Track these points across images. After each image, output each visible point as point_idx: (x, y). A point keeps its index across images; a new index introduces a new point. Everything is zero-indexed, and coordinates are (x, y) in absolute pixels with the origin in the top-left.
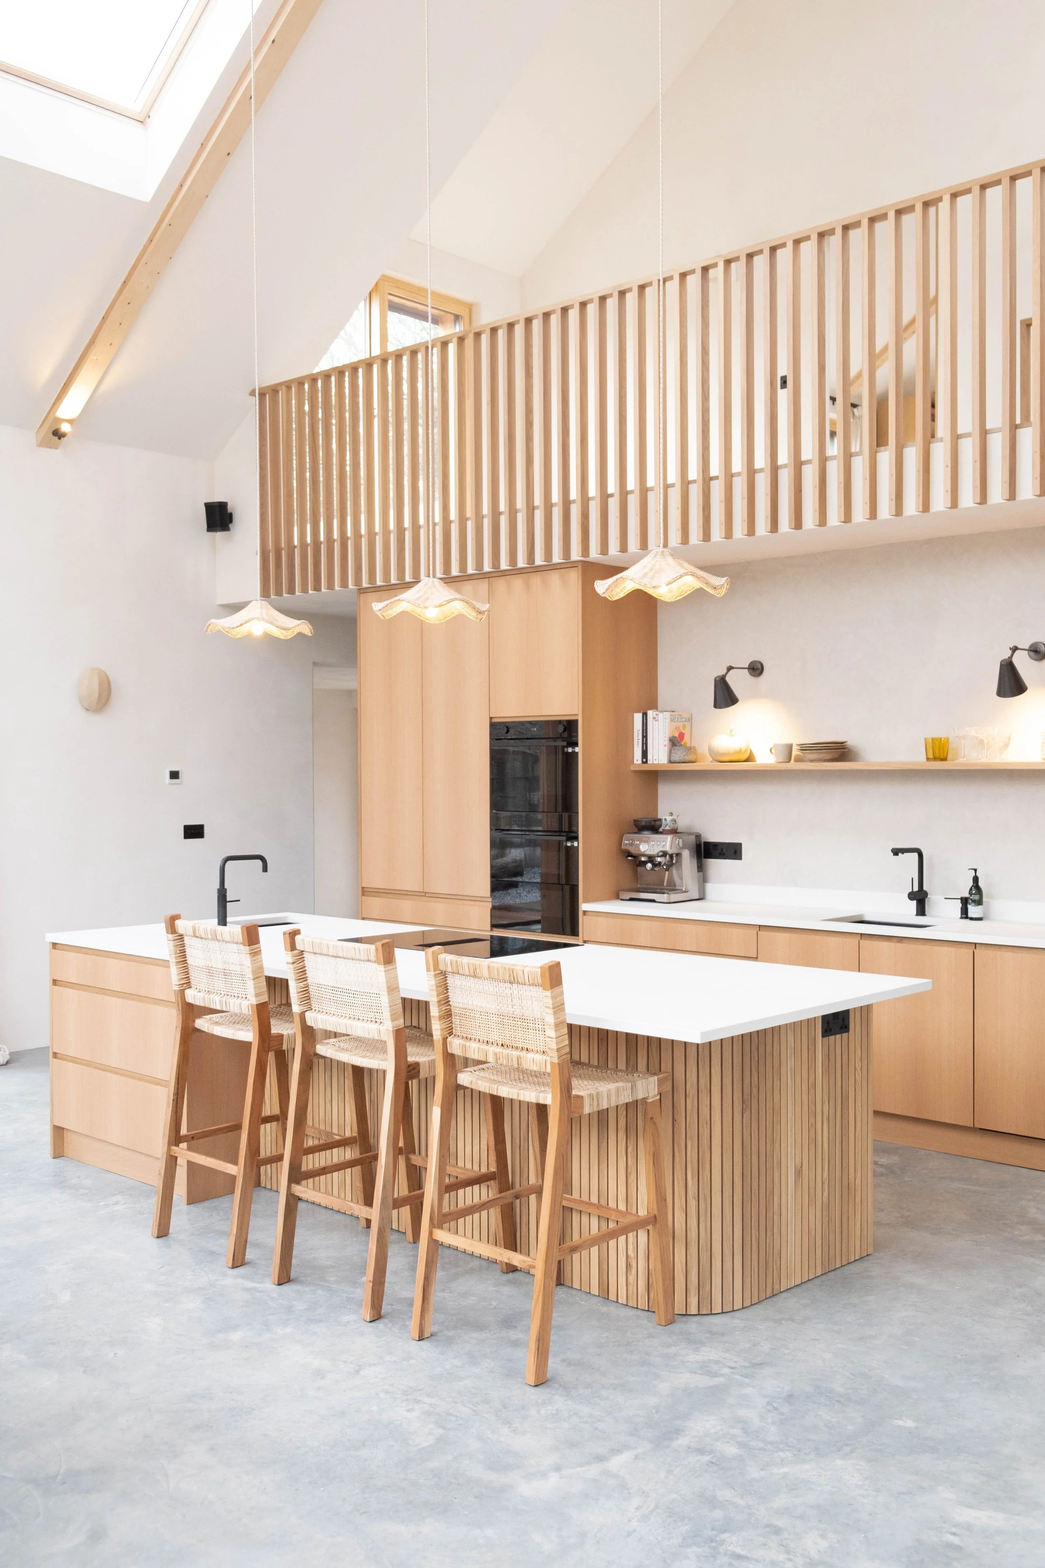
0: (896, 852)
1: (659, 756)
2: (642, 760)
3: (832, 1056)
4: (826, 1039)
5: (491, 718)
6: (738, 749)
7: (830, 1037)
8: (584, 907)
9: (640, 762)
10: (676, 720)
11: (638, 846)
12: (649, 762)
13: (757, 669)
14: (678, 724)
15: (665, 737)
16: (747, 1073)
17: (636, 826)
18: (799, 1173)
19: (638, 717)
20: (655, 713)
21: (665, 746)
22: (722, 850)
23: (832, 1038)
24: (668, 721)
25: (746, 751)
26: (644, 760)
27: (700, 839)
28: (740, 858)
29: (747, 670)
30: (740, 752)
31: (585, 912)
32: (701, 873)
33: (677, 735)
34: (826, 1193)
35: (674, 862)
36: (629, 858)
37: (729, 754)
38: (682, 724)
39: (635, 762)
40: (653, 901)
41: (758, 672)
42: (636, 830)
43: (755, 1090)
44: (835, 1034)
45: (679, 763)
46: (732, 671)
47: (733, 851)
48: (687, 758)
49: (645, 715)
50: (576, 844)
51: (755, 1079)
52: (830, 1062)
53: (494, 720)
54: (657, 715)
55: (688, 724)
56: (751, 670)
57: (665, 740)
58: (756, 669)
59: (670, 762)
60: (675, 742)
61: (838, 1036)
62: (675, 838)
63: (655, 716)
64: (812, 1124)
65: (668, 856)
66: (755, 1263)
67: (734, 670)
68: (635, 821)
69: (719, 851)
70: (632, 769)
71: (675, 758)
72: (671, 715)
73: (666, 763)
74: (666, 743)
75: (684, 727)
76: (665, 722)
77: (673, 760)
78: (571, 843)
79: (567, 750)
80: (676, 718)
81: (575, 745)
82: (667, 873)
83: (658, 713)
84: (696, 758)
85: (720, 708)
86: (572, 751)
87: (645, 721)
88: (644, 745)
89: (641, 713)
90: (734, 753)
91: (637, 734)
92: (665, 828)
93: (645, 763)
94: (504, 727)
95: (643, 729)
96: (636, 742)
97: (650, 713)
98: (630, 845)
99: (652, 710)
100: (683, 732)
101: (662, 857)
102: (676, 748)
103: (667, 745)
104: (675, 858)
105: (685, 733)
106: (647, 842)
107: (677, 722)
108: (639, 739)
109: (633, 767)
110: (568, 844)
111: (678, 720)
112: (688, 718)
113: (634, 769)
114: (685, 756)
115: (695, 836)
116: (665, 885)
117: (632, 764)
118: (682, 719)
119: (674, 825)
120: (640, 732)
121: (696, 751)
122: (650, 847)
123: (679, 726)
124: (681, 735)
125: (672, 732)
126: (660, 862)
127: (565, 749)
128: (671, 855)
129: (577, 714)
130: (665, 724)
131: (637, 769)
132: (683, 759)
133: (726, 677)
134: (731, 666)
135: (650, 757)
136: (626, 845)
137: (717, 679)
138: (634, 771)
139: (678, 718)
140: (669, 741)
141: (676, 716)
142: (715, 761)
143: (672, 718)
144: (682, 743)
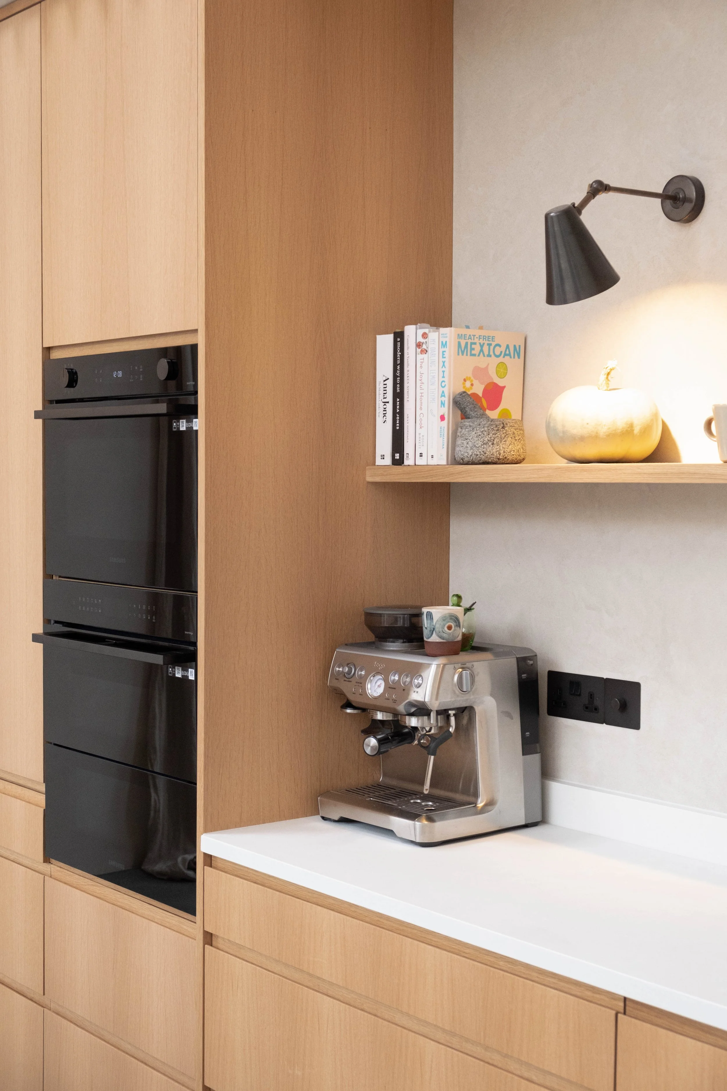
1: (429, 448)
2: (393, 456)
5: (47, 350)
6: (621, 424)
8: (208, 842)
9: (388, 461)
10: (476, 351)
11: (361, 683)
12: (406, 462)
13: (686, 200)
14: (482, 362)
15: (443, 395)
17: (371, 628)
19: (385, 343)
20: (420, 332)
21: (442, 418)
22: (591, 696)
24: (451, 350)
25: (646, 430)
26: (397, 456)
27: (534, 666)
28: (634, 723)
29: (658, 202)
30: (628, 432)
31: (209, 858)
32: (536, 758)
33: (478, 389)
35: (452, 730)
36: (349, 711)
37: (594, 438)
38: (494, 362)
39: (379, 462)
40: (389, 832)
41: (688, 207)
42: (371, 637)
45: (473, 463)
46: (602, 197)
48: (492, 451)
49: (399, 337)
50: (191, 673)
53: (55, 355)
54: (425, 336)
55: (514, 364)
56: (668, 202)
57: (443, 404)
58: (682, 200)
59: (456, 461)
60: (466, 409)
62: (450, 668)
63: (420, 339)
65: (433, 715)
67: (611, 194)
68: (369, 615)
69: (584, 699)
70: (364, 478)
71: (465, 451)
72: (458, 335)
73: (444, 462)
74: (444, 411)
75: (502, 370)
76: (443, 354)
77: (462, 455)
78: (184, 671)
79: (177, 425)
80: (475, 344)
81: (192, 411)
82: (432, 757)
83: (430, 332)
84: (522, 451)
85: (564, 301)
86: (187, 428)
87: (399, 353)
88: (398, 418)
89: (390, 333)
90: (612, 436)
91: (382, 389)
92: (428, 638)
93: (398, 462)
94: (68, 371)
95: (395, 377)
96: (379, 411)
97: (411, 332)
98: (348, 677)
99: (416, 324)
100: (500, 383)
101: (420, 717)
102: (472, 424)
103: (446, 417)
104: (453, 720)
105: (504, 387)
106: (385, 674)
107: (479, 356)
108: (388, 402)
109: (368, 473)
110: (178, 673)
111: (482, 350)
112: (515, 346)
113: (369, 479)
114: (493, 444)
115: (517, 658)
116: (427, 790)
117: (368, 465)
118: (498, 351)
119: (455, 630)
120: (390, 383)
121: (522, 432)
122: (389, 687)
123: (487, 367)
124: (485, 391)
125: (465, 380)
126: (415, 729)
127: (175, 424)
128: (443, 713)
129: (196, 331)
130: (444, 360)
131: (378, 479)
132: (485, 453)
133: (584, 212)
134: (600, 183)
135: (408, 448)
136: (337, 676)
137: (552, 217)
138: (369, 483)
139: (482, 346)
140: (453, 405)
141: (476, 340)
142: (566, 461)
143: (463, 343)
144: (489, 413)
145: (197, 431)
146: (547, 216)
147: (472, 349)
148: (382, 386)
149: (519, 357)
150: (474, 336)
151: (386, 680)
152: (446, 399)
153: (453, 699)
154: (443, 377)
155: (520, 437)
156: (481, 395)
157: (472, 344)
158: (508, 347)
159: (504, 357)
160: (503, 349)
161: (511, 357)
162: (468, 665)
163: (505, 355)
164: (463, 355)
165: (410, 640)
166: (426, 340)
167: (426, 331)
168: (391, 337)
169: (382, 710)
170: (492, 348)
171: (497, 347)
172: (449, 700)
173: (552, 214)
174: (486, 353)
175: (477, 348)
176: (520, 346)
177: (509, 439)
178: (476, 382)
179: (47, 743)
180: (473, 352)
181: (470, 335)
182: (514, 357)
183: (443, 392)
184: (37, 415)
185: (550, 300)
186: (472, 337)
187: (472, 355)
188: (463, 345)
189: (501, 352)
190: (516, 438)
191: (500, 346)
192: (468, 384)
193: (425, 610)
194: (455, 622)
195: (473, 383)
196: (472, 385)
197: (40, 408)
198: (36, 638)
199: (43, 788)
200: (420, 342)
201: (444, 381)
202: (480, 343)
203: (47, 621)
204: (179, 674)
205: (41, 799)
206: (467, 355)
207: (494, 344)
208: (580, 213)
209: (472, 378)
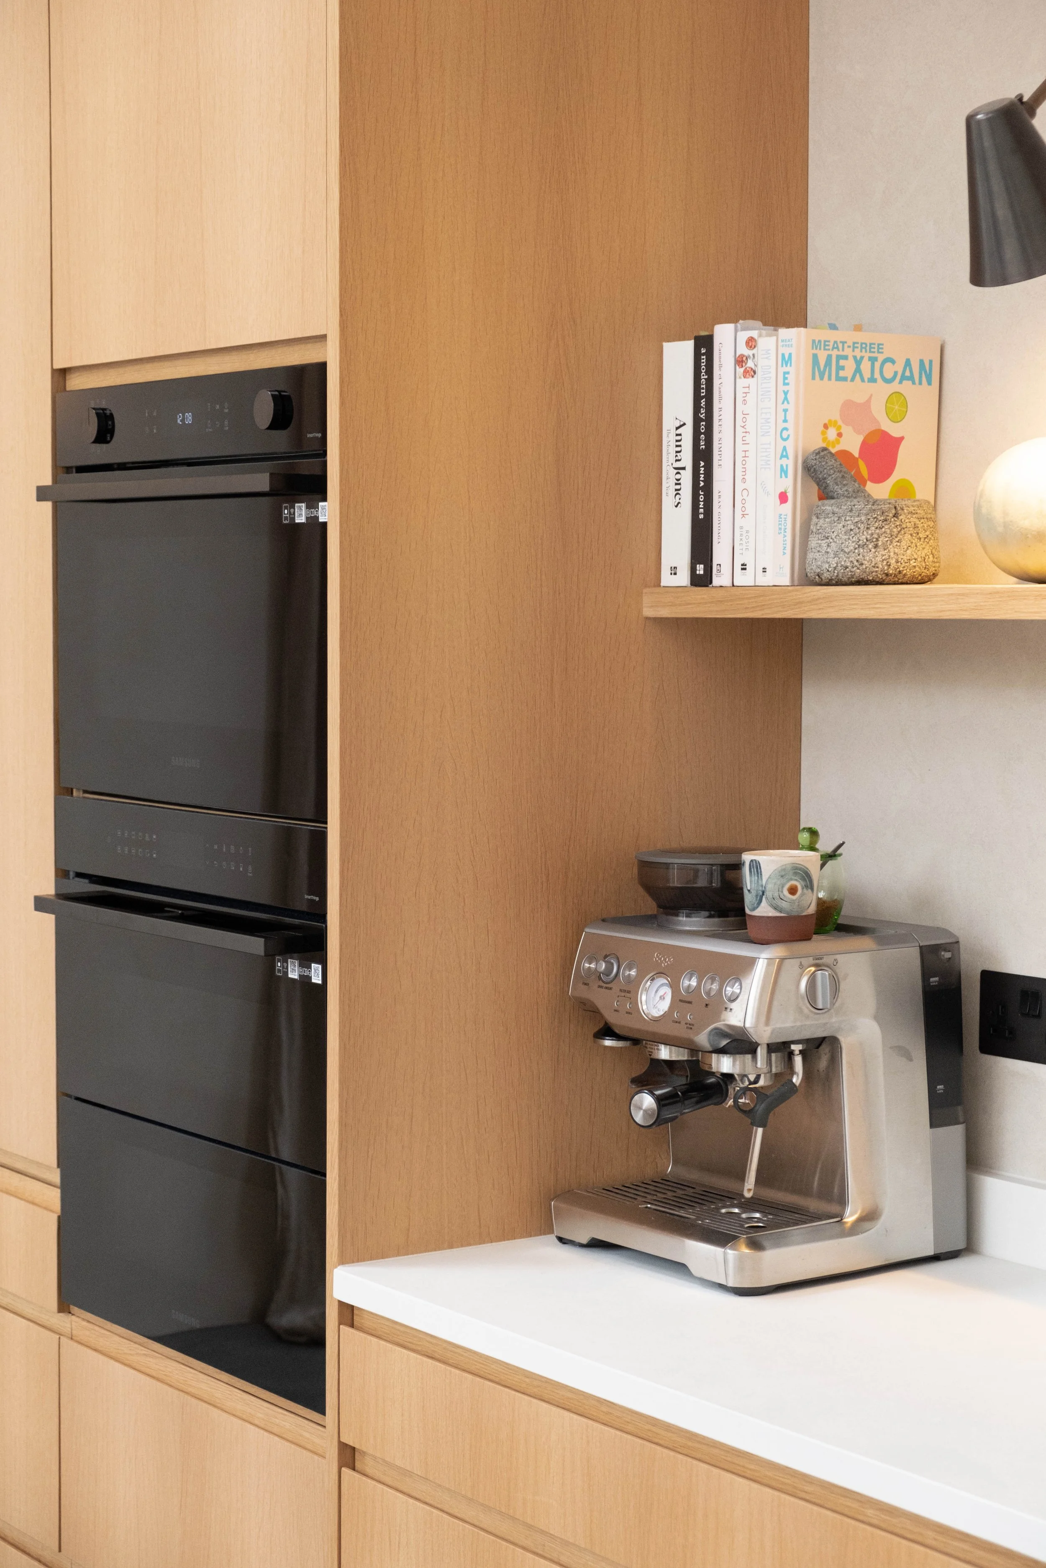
2: (693, 570)
5: (61, 375)
9: (683, 578)
10: (848, 372)
11: (630, 991)
12: (716, 581)
14: (858, 392)
15: (784, 455)
17: (650, 889)
20: (743, 336)
21: (783, 498)
24: (799, 369)
26: (700, 569)
27: (953, 963)
31: (348, 1307)
33: (852, 443)
35: (797, 1080)
36: (608, 1043)
38: (880, 392)
39: (667, 580)
40: (679, 1268)
42: (649, 906)
45: (840, 583)
48: (874, 560)
49: (704, 346)
50: (316, 970)
53: (76, 383)
54: (751, 343)
55: (920, 396)
57: (784, 471)
59: (808, 578)
60: (822, 476)
62: (792, 966)
63: (743, 350)
65: (761, 1052)
68: (644, 865)
70: (640, 611)
71: (824, 560)
72: (814, 341)
73: (786, 580)
74: (787, 484)
75: (898, 406)
76: (785, 378)
77: (818, 567)
78: (303, 967)
79: (290, 514)
80: (846, 358)
81: (317, 488)
82: (760, 1131)
83: (760, 336)
84: (931, 559)
85: (1003, 280)
86: (307, 518)
87: (704, 377)
88: (702, 498)
89: (689, 339)
91: (673, 443)
92: (754, 909)
93: (701, 580)
94: (97, 414)
95: (697, 421)
96: (668, 485)
97: (725, 337)
98: (604, 980)
99: (734, 321)
100: (894, 431)
101: (738, 1056)
102: (836, 510)
103: (790, 495)
104: (798, 1061)
105: (902, 438)
106: (673, 975)
107: (853, 379)
108: (684, 468)
109: (647, 600)
110: (293, 970)
111: (858, 370)
112: (922, 362)
113: (648, 612)
114: (876, 546)
115: (921, 947)
116: (749, 1190)
117: (646, 586)
118: (888, 373)
119: (803, 894)
120: (687, 433)
121: (931, 524)
122: (681, 1001)
123: (869, 401)
124: (865, 446)
125: (826, 426)
126: (729, 1078)
127: (286, 511)
128: (781, 1049)
129: (324, 337)
130: (786, 388)
131: (665, 613)
132: (862, 564)
133: (1039, 111)
135: (720, 553)
136: (585, 980)
137: (979, 121)
138: (648, 619)
139: (858, 362)
140: (802, 472)
141: (848, 352)
142: (1015, 580)
143: (822, 357)
144: (872, 488)
145: (325, 525)
146: (970, 121)
147: (840, 368)
148: (673, 438)
149: (929, 383)
150: (843, 343)
151: (674, 986)
152: (789, 463)
153: (798, 1024)
154: (785, 421)
155: (928, 533)
156: (856, 455)
157: (839, 358)
158: (908, 363)
159: (901, 382)
160: (899, 367)
161: (914, 383)
162: (827, 960)
163: (903, 378)
164: (822, 378)
165: (722, 913)
166: (754, 351)
167: (754, 334)
168: (690, 345)
169: (669, 1041)
170: (877, 365)
171: (888, 365)
172: (791, 1025)
173: (979, 117)
174: (867, 375)
175: (849, 366)
176: (931, 362)
177: (908, 537)
178: (847, 430)
179: (63, 1097)
180: (842, 374)
181: (835, 342)
182: (920, 383)
183: (785, 448)
184: (42, 494)
185: (978, 278)
186: (840, 346)
187: (839, 379)
188: (822, 363)
189: (896, 373)
190: (921, 535)
191: (893, 362)
192: (832, 433)
193: (747, 857)
194: (804, 880)
195: (842, 431)
196: (840, 435)
197: (47, 481)
198: (41, 904)
199: (55, 1176)
200: (742, 356)
201: (786, 429)
202: (855, 357)
203: (62, 873)
204: (294, 973)
205: (53, 1197)
206: (830, 379)
207: (881, 358)
208: (1032, 113)
209: (840, 423)
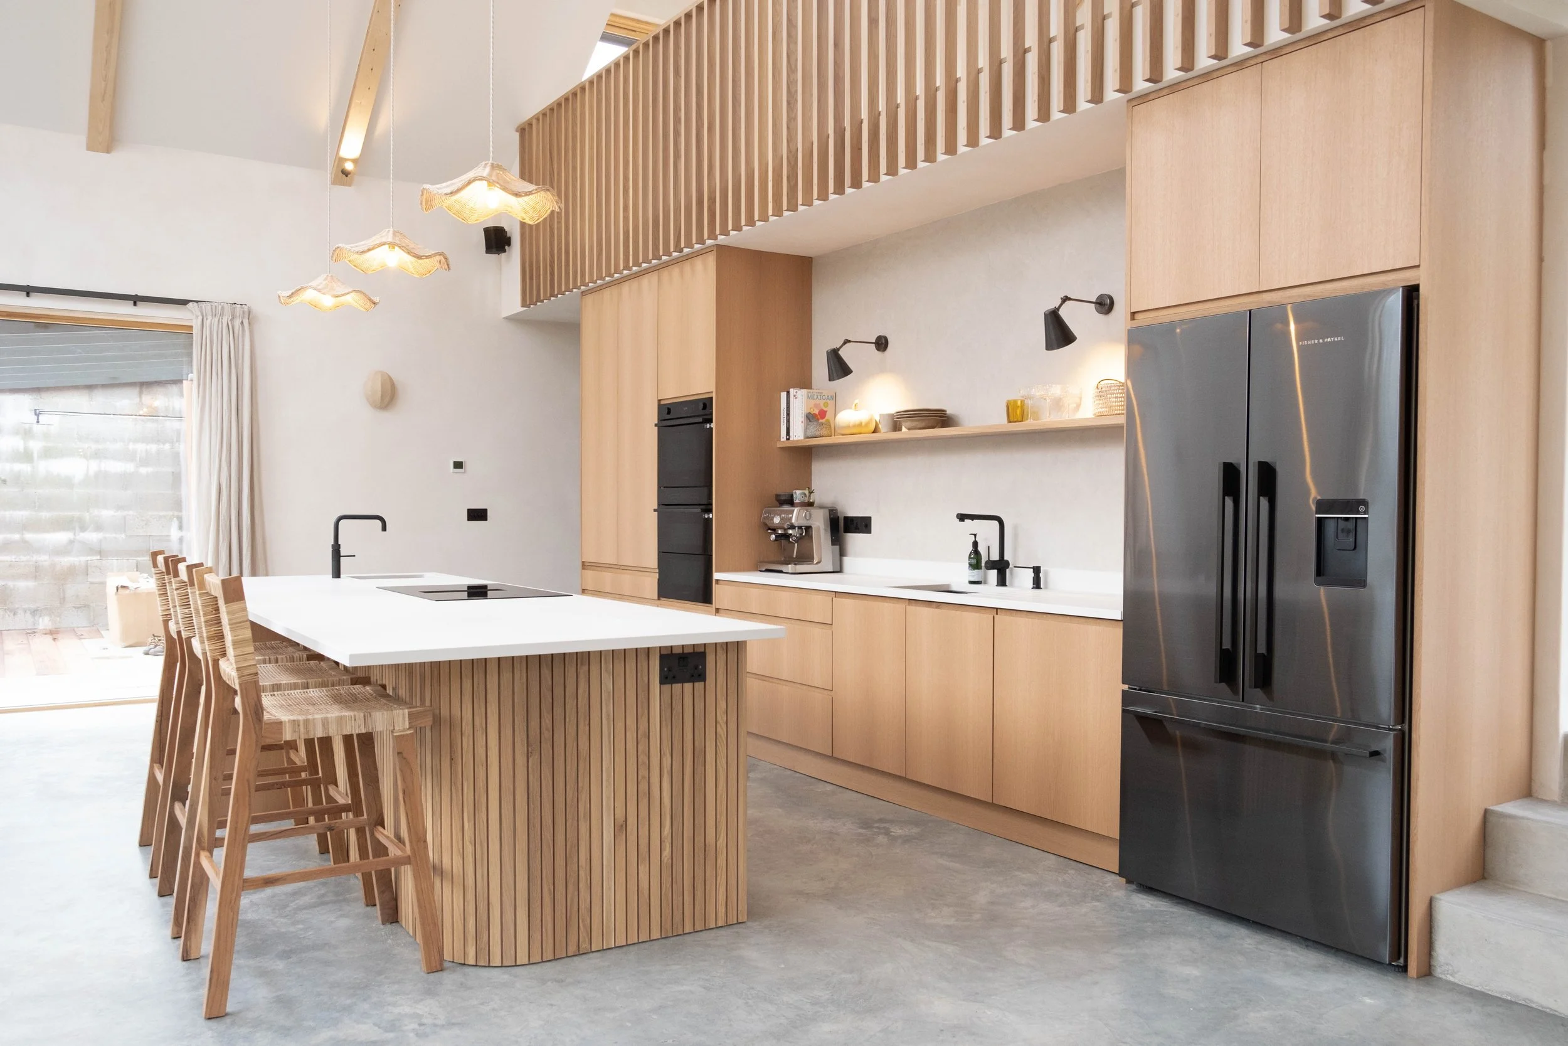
0: (962, 517)
1: (798, 434)
2: (787, 437)
3: (677, 708)
4: (667, 687)
5: (659, 401)
7: (674, 685)
8: (717, 576)
9: (785, 439)
11: (772, 519)
12: (791, 439)
14: (818, 402)
15: (804, 414)
16: (534, 715)
17: (777, 501)
18: (621, 828)
19: (784, 395)
20: (795, 391)
21: (802, 422)
22: (857, 524)
23: (677, 687)
25: (869, 423)
27: (838, 514)
28: (869, 532)
29: (874, 345)
30: (860, 425)
31: (717, 581)
32: (837, 548)
33: (816, 411)
34: (667, 852)
35: (804, 535)
36: (769, 531)
37: (848, 427)
38: (822, 402)
39: (782, 440)
40: (781, 572)
41: (883, 346)
42: (776, 503)
43: (547, 735)
44: (683, 681)
45: (813, 438)
46: (847, 345)
47: (862, 525)
48: (818, 433)
49: (788, 393)
50: (710, 515)
51: (547, 721)
52: (674, 713)
53: (662, 403)
54: (796, 392)
55: (831, 403)
56: (877, 345)
58: (882, 344)
59: (806, 438)
60: (810, 418)
61: (688, 686)
62: (803, 512)
63: (795, 394)
64: (643, 777)
65: (797, 529)
66: (548, 918)
67: (851, 344)
68: (777, 496)
69: (854, 525)
70: (776, 446)
71: (809, 434)
72: (810, 392)
73: (803, 438)
74: (803, 419)
75: (826, 405)
76: (804, 399)
78: (708, 515)
79: (706, 426)
81: (710, 421)
82: (797, 545)
83: (798, 391)
84: (832, 432)
85: (837, 380)
86: (709, 427)
87: (788, 399)
88: (788, 423)
90: (855, 426)
92: (795, 502)
94: (667, 408)
95: (787, 408)
96: (782, 420)
97: (792, 391)
98: (767, 518)
99: (794, 388)
100: (825, 409)
101: (793, 530)
102: (813, 424)
103: (804, 422)
104: (804, 531)
105: (827, 411)
106: (780, 515)
107: (816, 400)
108: (785, 417)
109: (777, 444)
112: (831, 396)
113: (778, 446)
114: (820, 431)
115: (831, 511)
116: (795, 555)
117: (777, 441)
118: (824, 397)
119: (804, 499)
120: (785, 411)
121: (834, 426)
122: (781, 519)
123: (820, 404)
124: (819, 412)
125: (811, 408)
126: (791, 534)
128: (800, 528)
129: (712, 392)
130: (804, 401)
131: (781, 446)
133: (840, 350)
134: (847, 340)
135: (791, 434)
136: (764, 518)
139: (817, 396)
140: (807, 417)
141: (815, 394)
142: (845, 435)
143: (810, 394)
144: (821, 421)
145: (712, 428)
146: (827, 352)
148: (783, 412)
149: (833, 400)
151: (780, 517)
152: (805, 416)
153: (804, 524)
154: (804, 408)
157: (813, 395)
158: (828, 396)
159: (827, 400)
162: (810, 511)
164: (810, 399)
165: (789, 503)
166: (797, 394)
168: (786, 393)
169: (781, 528)
170: (822, 397)
172: (802, 524)
173: (829, 351)
174: (820, 398)
175: (815, 397)
176: (833, 396)
177: (829, 428)
178: (815, 409)
179: (659, 552)
182: (831, 400)
183: (804, 412)
184: (656, 425)
185: (830, 380)
186: (813, 392)
187: (814, 399)
188: (811, 396)
189: (826, 398)
190: (832, 428)
191: (826, 396)
192: (812, 410)
193: (796, 493)
194: (805, 496)
197: (657, 422)
198: (655, 510)
199: (657, 571)
203: (659, 505)
204: (706, 517)
205: (657, 575)
206: (812, 399)
207: (822, 395)
209: (813, 408)
